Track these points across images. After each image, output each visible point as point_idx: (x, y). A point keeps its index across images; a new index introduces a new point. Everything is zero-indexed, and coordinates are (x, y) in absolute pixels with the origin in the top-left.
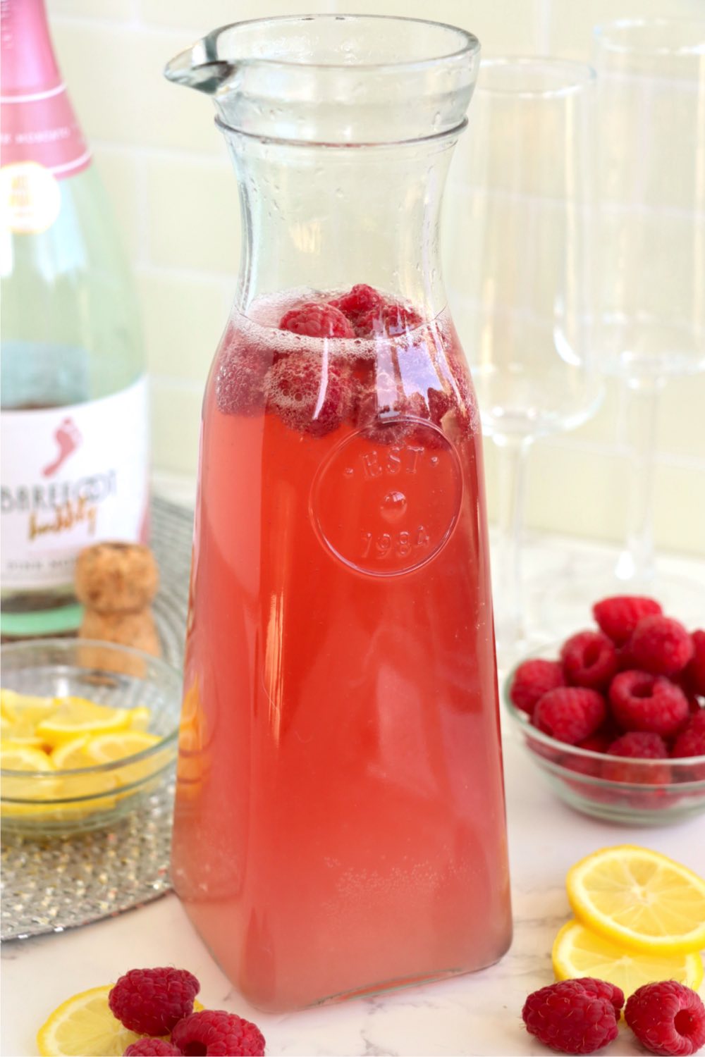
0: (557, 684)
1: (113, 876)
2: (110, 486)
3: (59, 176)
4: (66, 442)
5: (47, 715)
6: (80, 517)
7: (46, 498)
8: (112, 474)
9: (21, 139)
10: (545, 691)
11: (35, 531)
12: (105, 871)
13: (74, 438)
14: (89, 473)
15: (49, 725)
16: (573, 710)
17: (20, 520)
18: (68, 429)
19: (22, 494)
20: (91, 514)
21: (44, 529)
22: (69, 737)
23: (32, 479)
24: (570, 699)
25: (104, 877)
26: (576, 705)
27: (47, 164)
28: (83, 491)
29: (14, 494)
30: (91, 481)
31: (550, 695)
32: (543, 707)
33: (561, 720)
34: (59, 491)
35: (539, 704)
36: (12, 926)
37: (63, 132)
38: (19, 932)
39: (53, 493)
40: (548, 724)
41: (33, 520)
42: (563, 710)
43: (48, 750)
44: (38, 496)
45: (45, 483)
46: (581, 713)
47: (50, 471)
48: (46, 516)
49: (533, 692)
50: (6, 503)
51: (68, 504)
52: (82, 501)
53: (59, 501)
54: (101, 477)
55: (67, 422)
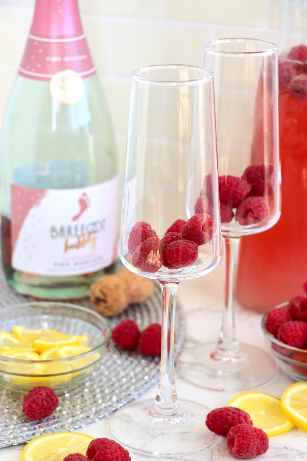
0: (288, 320)
1: (70, 412)
2: (103, 227)
3: (84, 77)
4: (84, 204)
5: (38, 337)
6: (88, 241)
7: (73, 232)
8: (104, 220)
9: (66, 59)
10: (283, 323)
11: (67, 248)
12: (65, 410)
13: (87, 202)
14: (94, 220)
15: (38, 342)
16: (297, 331)
17: (60, 242)
18: (84, 198)
19: (62, 230)
20: (94, 239)
21: (72, 247)
22: (48, 348)
23: (67, 222)
24: (295, 326)
25: (65, 413)
26: (298, 329)
27: (78, 71)
28: (90, 229)
29: (58, 230)
30: (94, 224)
31: (285, 324)
32: (282, 330)
33: (291, 336)
34: (79, 228)
35: (280, 329)
36: (22, 437)
37: (84, 57)
38: (26, 440)
39: (76, 230)
40: (284, 338)
41: (67, 242)
42: (292, 331)
43: (39, 353)
44: (69, 231)
45: (73, 224)
46: (300, 333)
47: (75, 218)
48: (73, 241)
49: (277, 323)
50: (54, 234)
51: (83, 235)
52: (90, 234)
53: (79, 233)
54: (99, 222)
55: (85, 194)
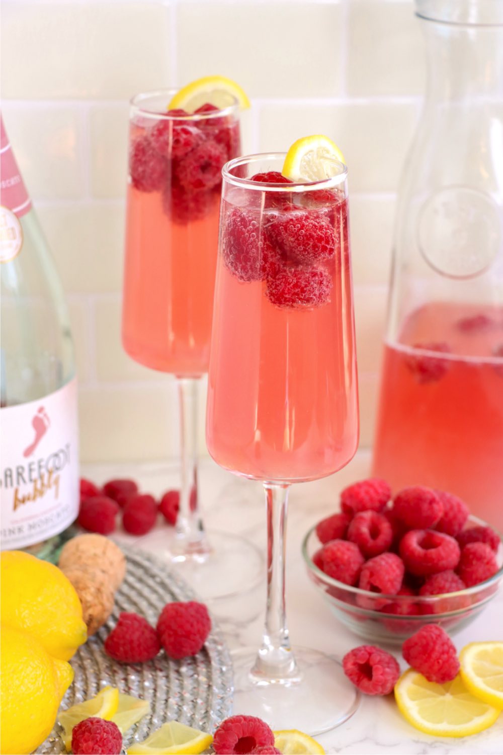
2: (67, 457)
4: (40, 426)
6: (49, 486)
7: (26, 475)
11: (17, 503)
13: (45, 422)
14: (55, 450)
17: (7, 494)
18: (41, 415)
20: (57, 482)
21: (25, 500)
23: (19, 460)
27: (10, 206)
28: (51, 464)
30: (56, 455)
34: (35, 467)
39: (30, 469)
41: (16, 492)
44: (19, 473)
45: (25, 462)
47: (28, 452)
48: (26, 490)
51: (41, 477)
52: (50, 473)
53: (35, 475)
54: (62, 451)
55: (41, 410)
